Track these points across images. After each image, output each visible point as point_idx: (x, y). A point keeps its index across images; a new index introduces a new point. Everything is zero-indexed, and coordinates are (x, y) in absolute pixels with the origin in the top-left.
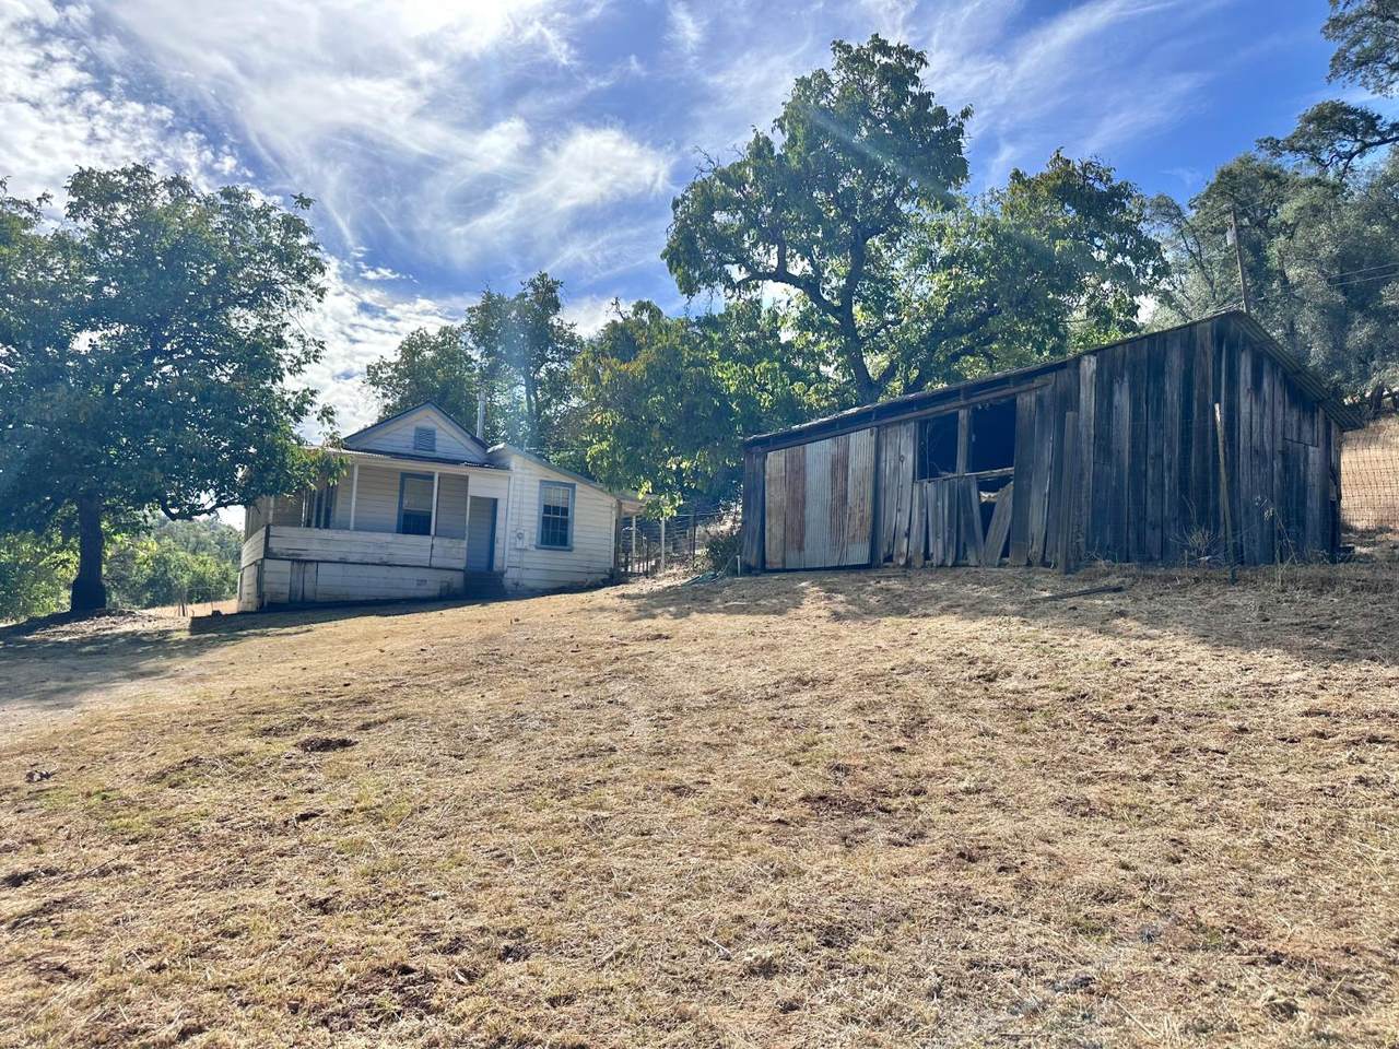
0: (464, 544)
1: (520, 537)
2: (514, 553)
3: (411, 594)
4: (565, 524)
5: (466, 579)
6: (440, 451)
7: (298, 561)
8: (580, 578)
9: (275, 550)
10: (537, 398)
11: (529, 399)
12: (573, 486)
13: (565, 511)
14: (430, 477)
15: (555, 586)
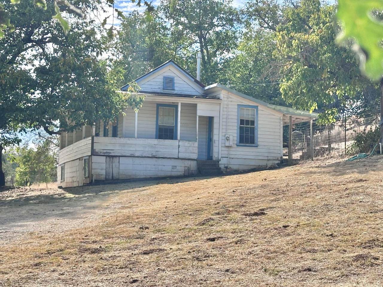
0: (196, 144)
1: (228, 139)
2: (224, 149)
3: (169, 174)
4: (253, 131)
5: (198, 164)
6: (177, 90)
7: (110, 157)
8: (264, 163)
9: (97, 151)
10: (207, 51)
11: (202, 51)
12: (257, 107)
13: (253, 123)
14: (175, 106)
15: (250, 168)
